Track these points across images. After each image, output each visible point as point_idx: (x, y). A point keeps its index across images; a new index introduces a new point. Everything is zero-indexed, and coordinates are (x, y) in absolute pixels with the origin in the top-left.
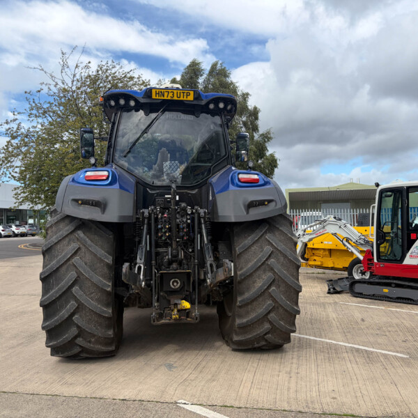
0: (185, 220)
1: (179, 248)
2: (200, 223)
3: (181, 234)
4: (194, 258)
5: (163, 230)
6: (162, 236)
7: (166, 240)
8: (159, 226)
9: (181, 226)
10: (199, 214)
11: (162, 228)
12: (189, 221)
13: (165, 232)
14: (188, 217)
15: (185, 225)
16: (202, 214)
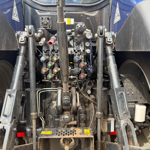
0: (82, 49)
1: (73, 89)
2: (105, 55)
3: (76, 70)
4: (95, 105)
5: (50, 65)
6: (47, 73)
7: (54, 78)
8: (43, 59)
9: (76, 58)
10: (105, 38)
11: (47, 61)
12: (88, 51)
13: (53, 67)
14: (87, 44)
15: (82, 57)
16: (110, 39)
